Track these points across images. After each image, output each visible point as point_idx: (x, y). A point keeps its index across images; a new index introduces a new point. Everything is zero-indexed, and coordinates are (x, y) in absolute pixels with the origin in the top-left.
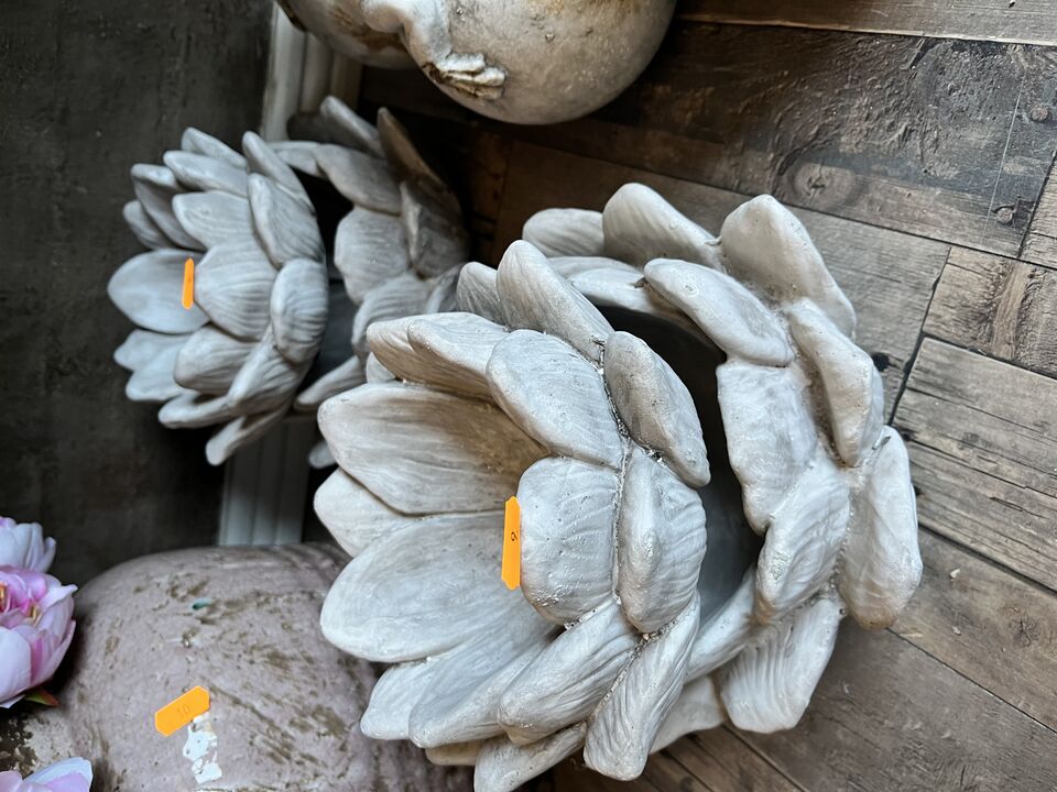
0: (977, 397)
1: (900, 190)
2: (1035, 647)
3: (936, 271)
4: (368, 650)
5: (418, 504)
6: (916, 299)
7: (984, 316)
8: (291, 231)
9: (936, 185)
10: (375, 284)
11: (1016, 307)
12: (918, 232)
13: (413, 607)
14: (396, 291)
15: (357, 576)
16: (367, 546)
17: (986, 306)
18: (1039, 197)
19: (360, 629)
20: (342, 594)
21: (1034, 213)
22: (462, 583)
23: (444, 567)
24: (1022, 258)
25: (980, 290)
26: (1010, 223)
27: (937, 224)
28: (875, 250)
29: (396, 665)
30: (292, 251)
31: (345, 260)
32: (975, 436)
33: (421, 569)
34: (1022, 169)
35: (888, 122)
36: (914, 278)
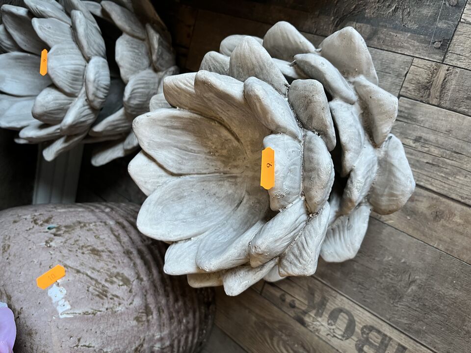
0: (422, 121)
1: (392, 33)
2: (442, 222)
3: (407, 68)
4: (163, 236)
5: (180, 169)
6: (397, 81)
7: (426, 87)
8: (94, 41)
9: (408, 32)
10: (134, 72)
11: (440, 83)
12: (399, 52)
13: (181, 216)
14: (145, 77)
15: (153, 202)
16: (155, 190)
17: (428, 83)
18: (452, 38)
19: (158, 226)
20: (147, 211)
21: (450, 43)
22: (201, 206)
23: (192, 199)
24: (444, 62)
25: (426, 76)
26: (439, 48)
27: (408, 48)
28: (380, 60)
29: (176, 242)
30: (95, 52)
31: (121, 59)
32: (420, 138)
33: (182, 200)
34: (445, 26)
35: (387, 4)
36: (397, 72)
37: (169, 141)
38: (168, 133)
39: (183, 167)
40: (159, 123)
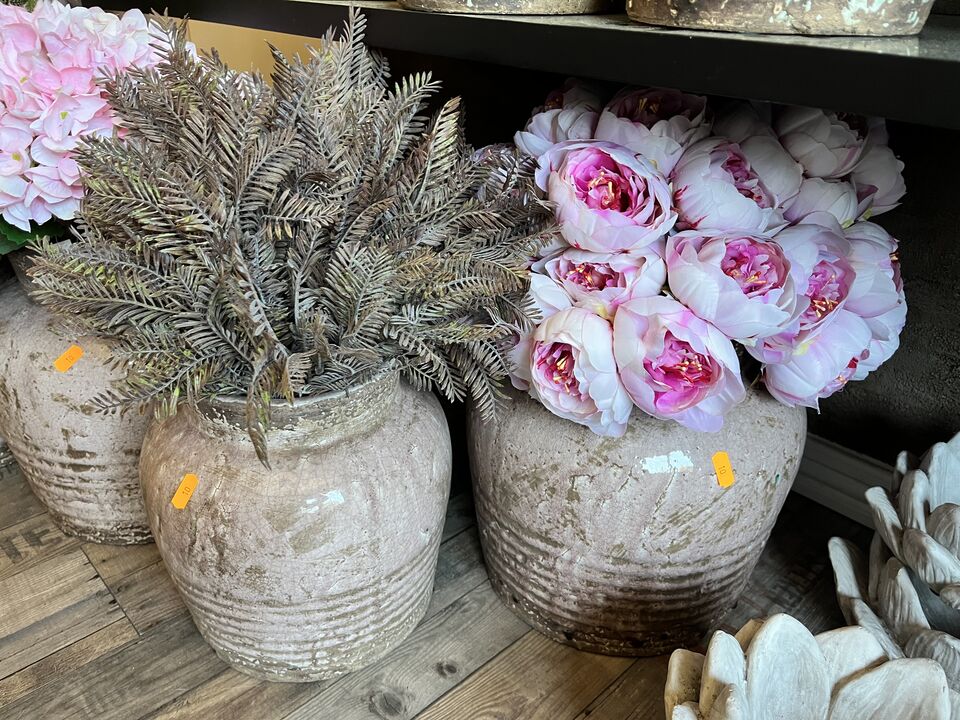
5: (844, 700)
13: (776, 676)
15: (808, 646)
16: (823, 652)
19: (776, 642)
20: (800, 634)
22: (777, 707)
23: (791, 699)
33: (796, 685)
37: (894, 702)
38: (909, 706)
39: (847, 704)
40: (929, 699)
